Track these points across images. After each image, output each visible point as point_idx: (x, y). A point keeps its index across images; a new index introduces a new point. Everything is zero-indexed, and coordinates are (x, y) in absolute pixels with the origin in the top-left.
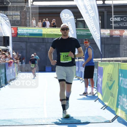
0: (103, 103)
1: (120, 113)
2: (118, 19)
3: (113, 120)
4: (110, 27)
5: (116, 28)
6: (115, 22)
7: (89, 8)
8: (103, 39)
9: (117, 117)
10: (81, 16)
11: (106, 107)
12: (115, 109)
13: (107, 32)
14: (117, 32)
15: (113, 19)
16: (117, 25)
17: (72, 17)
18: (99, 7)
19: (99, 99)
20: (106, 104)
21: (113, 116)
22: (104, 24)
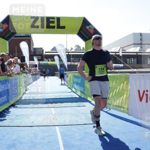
0: (68, 86)
1: (74, 90)
2: (73, 59)
3: (71, 92)
4: (70, 61)
5: (72, 62)
6: (72, 60)
7: (63, 55)
8: (68, 65)
9: (72, 91)
10: (61, 58)
11: (69, 88)
12: (72, 89)
13: (69, 63)
14: (73, 63)
15: (71, 59)
16: (73, 61)
17: (58, 58)
18: (67, 55)
19: (66, 85)
20: (69, 87)
21: (71, 91)
22: (69, 60)
